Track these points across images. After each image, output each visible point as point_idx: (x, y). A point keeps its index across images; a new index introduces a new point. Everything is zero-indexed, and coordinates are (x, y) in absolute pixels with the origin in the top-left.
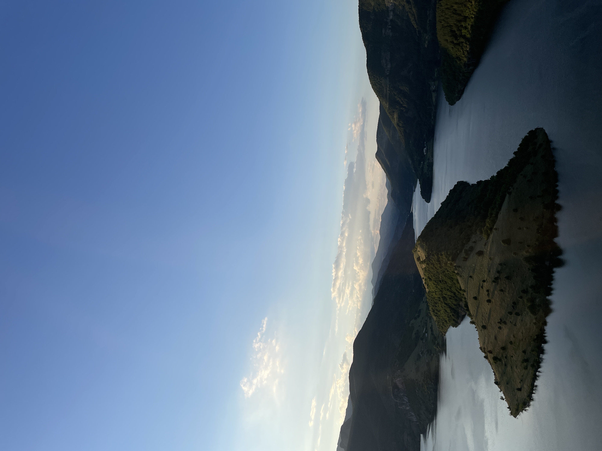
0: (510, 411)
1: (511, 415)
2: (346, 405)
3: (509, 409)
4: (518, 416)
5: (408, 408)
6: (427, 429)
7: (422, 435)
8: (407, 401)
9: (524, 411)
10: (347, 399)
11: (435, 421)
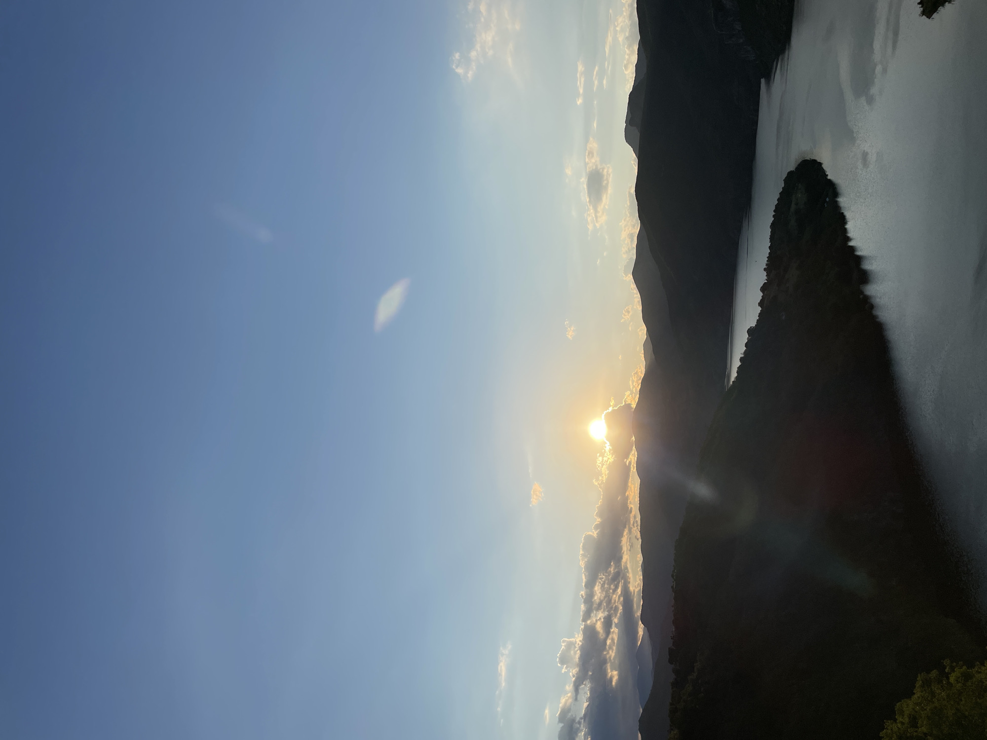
0: (922, 9)
1: (923, 15)
2: (635, 58)
3: (920, 6)
4: (935, 15)
5: (741, 41)
6: (772, 68)
7: (763, 81)
8: (740, 29)
9: (947, 3)
10: (636, 47)
11: (787, 52)
